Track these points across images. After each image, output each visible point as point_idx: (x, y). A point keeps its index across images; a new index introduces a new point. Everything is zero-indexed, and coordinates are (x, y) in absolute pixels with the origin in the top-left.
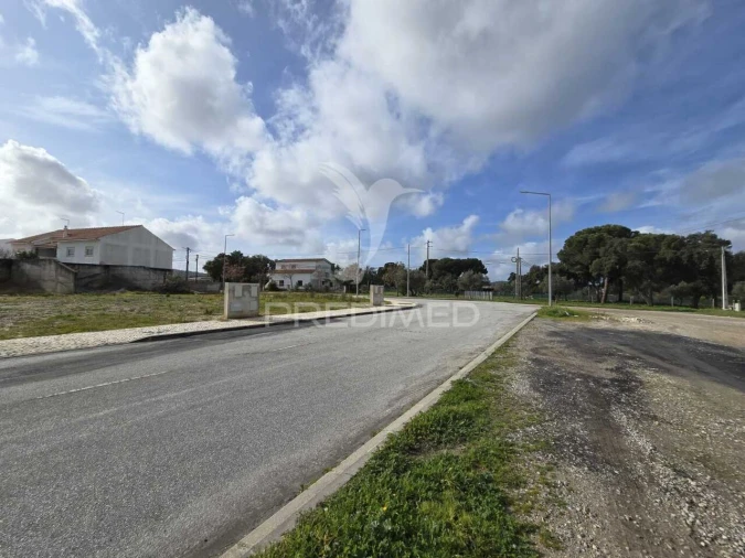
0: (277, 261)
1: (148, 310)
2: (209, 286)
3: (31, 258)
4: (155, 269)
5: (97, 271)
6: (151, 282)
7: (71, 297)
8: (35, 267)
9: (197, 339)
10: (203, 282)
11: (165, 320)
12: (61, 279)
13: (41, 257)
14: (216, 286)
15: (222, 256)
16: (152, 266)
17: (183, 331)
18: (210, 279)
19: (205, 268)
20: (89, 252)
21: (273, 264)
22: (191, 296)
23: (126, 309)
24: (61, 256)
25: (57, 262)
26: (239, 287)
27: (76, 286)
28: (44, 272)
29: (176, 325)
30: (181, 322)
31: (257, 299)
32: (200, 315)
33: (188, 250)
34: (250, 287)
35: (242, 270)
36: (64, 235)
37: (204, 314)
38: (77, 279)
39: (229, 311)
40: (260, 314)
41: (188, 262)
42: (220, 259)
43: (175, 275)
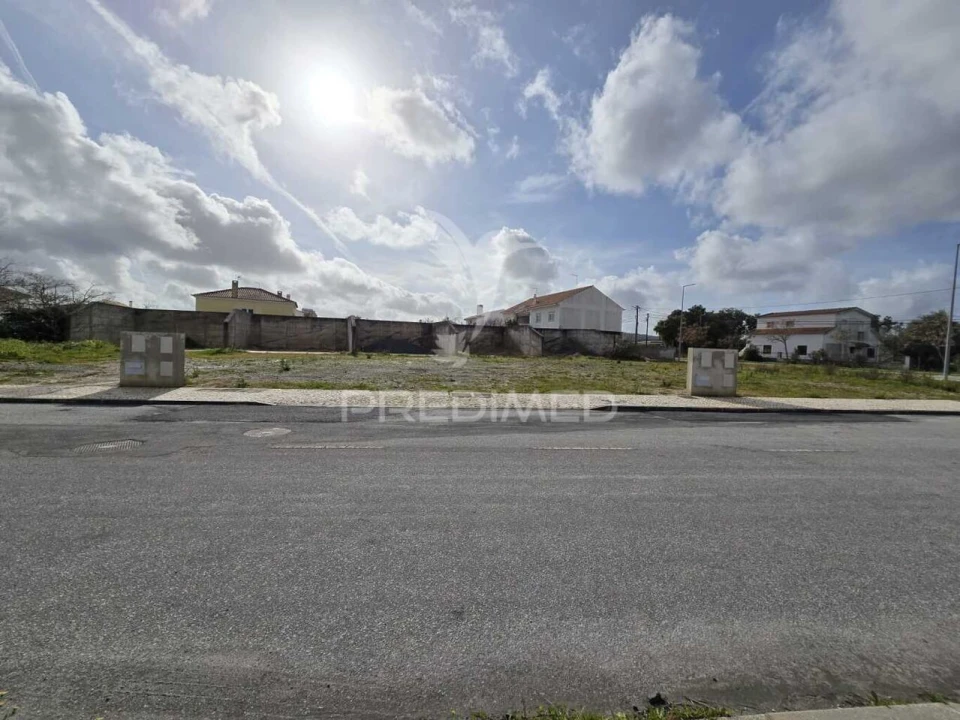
0: (758, 316)
1: (602, 376)
2: (662, 352)
3: (512, 325)
4: (605, 332)
5: (557, 335)
6: (601, 346)
7: (540, 359)
8: (517, 333)
9: (658, 416)
10: (653, 347)
11: (621, 388)
12: (533, 342)
13: (520, 324)
14: (670, 352)
15: (677, 313)
16: (602, 329)
17: (641, 405)
18: (661, 342)
19: (656, 329)
20: (551, 318)
21: (752, 321)
22: (643, 363)
23: (583, 374)
24: (533, 323)
25: (530, 328)
26: (707, 354)
27: (543, 349)
28: (523, 337)
29: (632, 396)
30: (637, 393)
31: (734, 371)
32: (656, 387)
33: (637, 308)
34: (723, 353)
35: (703, 330)
36: (534, 303)
37: (661, 386)
38: (544, 342)
39: (694, 385)
40: (737, 393)
41: (637, 323)
42: (675, 318)
43: (624, 338)
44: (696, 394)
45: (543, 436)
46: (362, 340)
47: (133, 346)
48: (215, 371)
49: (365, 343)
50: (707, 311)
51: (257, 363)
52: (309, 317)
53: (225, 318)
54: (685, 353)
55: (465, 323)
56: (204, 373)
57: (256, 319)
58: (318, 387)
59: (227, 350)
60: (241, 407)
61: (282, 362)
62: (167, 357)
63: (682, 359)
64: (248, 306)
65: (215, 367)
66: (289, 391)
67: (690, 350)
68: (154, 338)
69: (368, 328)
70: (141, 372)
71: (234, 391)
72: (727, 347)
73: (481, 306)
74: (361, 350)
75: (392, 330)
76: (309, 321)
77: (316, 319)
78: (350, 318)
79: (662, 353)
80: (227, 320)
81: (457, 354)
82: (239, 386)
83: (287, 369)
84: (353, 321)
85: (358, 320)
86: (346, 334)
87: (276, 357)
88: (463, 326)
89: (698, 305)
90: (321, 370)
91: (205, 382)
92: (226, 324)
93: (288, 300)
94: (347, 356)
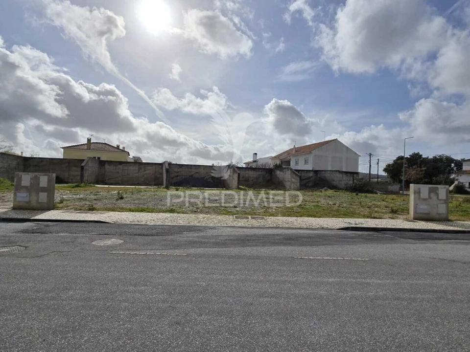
0: (464, 160)
1: (345, 205)
3: (278, 167)
4: (346, 173)
5: (311, 174)
6: (343, 183)
8: (282, 173)
9: (388, 235)
10: (382, 183)
11: (359, 214)
12: (293, 180)
13: (284, 167)
14: (396, 187)
15: (401, 158)
16: (344, 171)
17: (374, 226)
18: (389, 180)
19: (385, 170)
20: (306, 162)
21: (459, 164)
22: (375, 195)
23: (331, 203)
24: (293, 165)
25: (291, 169)
26: (425, 189)
27: (300, 185)
28: (286, 176)
29: (367, 220)
30: (372, 218)
31: (446, 202)
32: (386, 213)
33: (370, 155)
34: (437, 188)
35: (421, 171)
36: (294, 152)
37: (390, 212)
38: (301, 180)
39: (415, 212)
40: (450, 218)
41: (370, 166)
42: (399, 162)
43: (360, 177)
44: (417, 218)
45: (300, 248)
46: (172, 178)
47: (22, 182)
48: (74, 200)
49: (174, 180)
50: (423, 157)
51: (102, 193)
52: (137, 162)
53: (82, 163)
54: (408, 188)
55: (244, 166)
56: (67, 200)
57: (102, 163)
58: (142, 211)
59: (82, 185)
60: (91, 224)
61: (119, 193)
62: (43, 190)
63: (405, 193)
64: (97, 155)
65: (74, 196)
66: (123, 213)
67: (412, 185)
68: (36, 176)
69: (176, 170)
70: (27, 200)
71: (86, 213)
72: (440, 183)
73: (256, 154)
74: (172, 185)
75: (194, 171)
76: (137, 165)
77: (142, 164)
78: (164, 162)
79: (390, 188)
80: (83, 164)
81: (239, 188)
82: (90, 210)
83: (122, 198)
84: (167, 165)
85: (170, 164)
86: (162, 174)
87: (115, 189)
88: (242, 168)
89: (416, 152)
90: (144, 199)
91: (67, 206)
92: (82, 168)
93: (123, 151)
94: (161, 189)
